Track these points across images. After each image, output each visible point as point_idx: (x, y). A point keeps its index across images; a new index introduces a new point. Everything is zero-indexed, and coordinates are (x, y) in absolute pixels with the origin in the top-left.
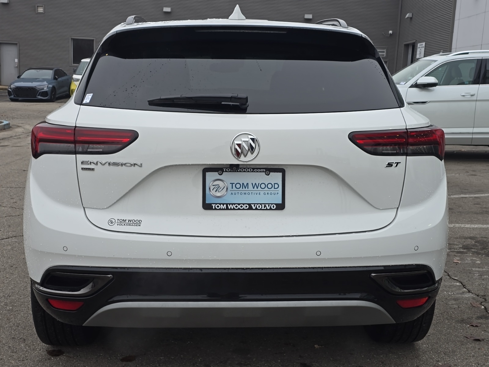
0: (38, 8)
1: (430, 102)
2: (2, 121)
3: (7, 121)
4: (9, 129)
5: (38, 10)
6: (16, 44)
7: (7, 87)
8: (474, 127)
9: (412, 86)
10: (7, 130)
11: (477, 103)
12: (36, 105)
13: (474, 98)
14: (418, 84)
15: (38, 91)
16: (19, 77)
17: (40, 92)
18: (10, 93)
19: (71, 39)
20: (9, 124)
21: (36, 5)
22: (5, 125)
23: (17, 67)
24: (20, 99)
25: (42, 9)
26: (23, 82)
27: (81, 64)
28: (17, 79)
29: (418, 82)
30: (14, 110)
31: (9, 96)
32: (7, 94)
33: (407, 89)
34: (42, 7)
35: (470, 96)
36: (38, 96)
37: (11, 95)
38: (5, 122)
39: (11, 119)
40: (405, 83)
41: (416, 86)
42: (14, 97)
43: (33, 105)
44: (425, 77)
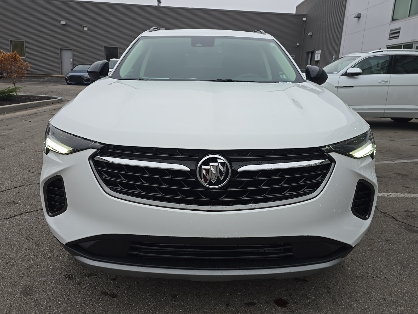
0: (84, 28)
1: (355, 86)
2: (58, 97)
3: (60, 97)
4: (61, 103)
5: (84, 29)
6: (71, 50)
7: (65, 76)
8: (386, 105)
9: (342, 75)
10: (60, 103)
11: (390, 87)
12: (82, 87)
13: (387, 84)
14: (347, 73)
15: (84, 79)
16: (72, 70)
17: (85, 79)
18: (66, 80)
19: (105, 47)
20: (62, 99)
21: (83, 26)
22: (58, 100)
23: (72, 64)
24: (73, 83)
25: (86, 28)
26: (75, 73)
27: (110, 62)
28: (71, 71)
29: (347, 72)
30: (68, 90)
31: (66, 81)
32: (65, 80)
33: (339, 77)
34: (86, 27)
35: (384, 82)
36: (84, 81)
37: (67, 81)
38: (59, 98)
39: (65, 96)
40: (337, 72)
41: (346, 74)
42: (69, 82)
43: (81, 87)
44: (352, 68)
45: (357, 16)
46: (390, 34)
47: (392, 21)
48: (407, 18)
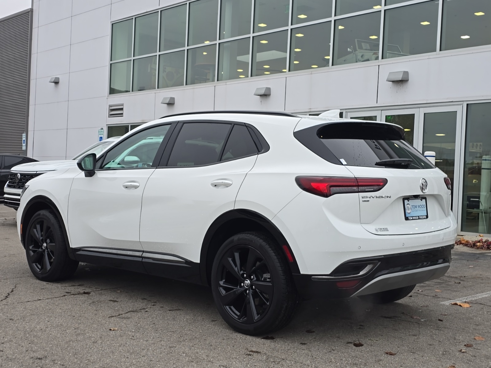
45: (54, 80)
46: (110, 110)
47: (110, 94)
48: (130, 94)
